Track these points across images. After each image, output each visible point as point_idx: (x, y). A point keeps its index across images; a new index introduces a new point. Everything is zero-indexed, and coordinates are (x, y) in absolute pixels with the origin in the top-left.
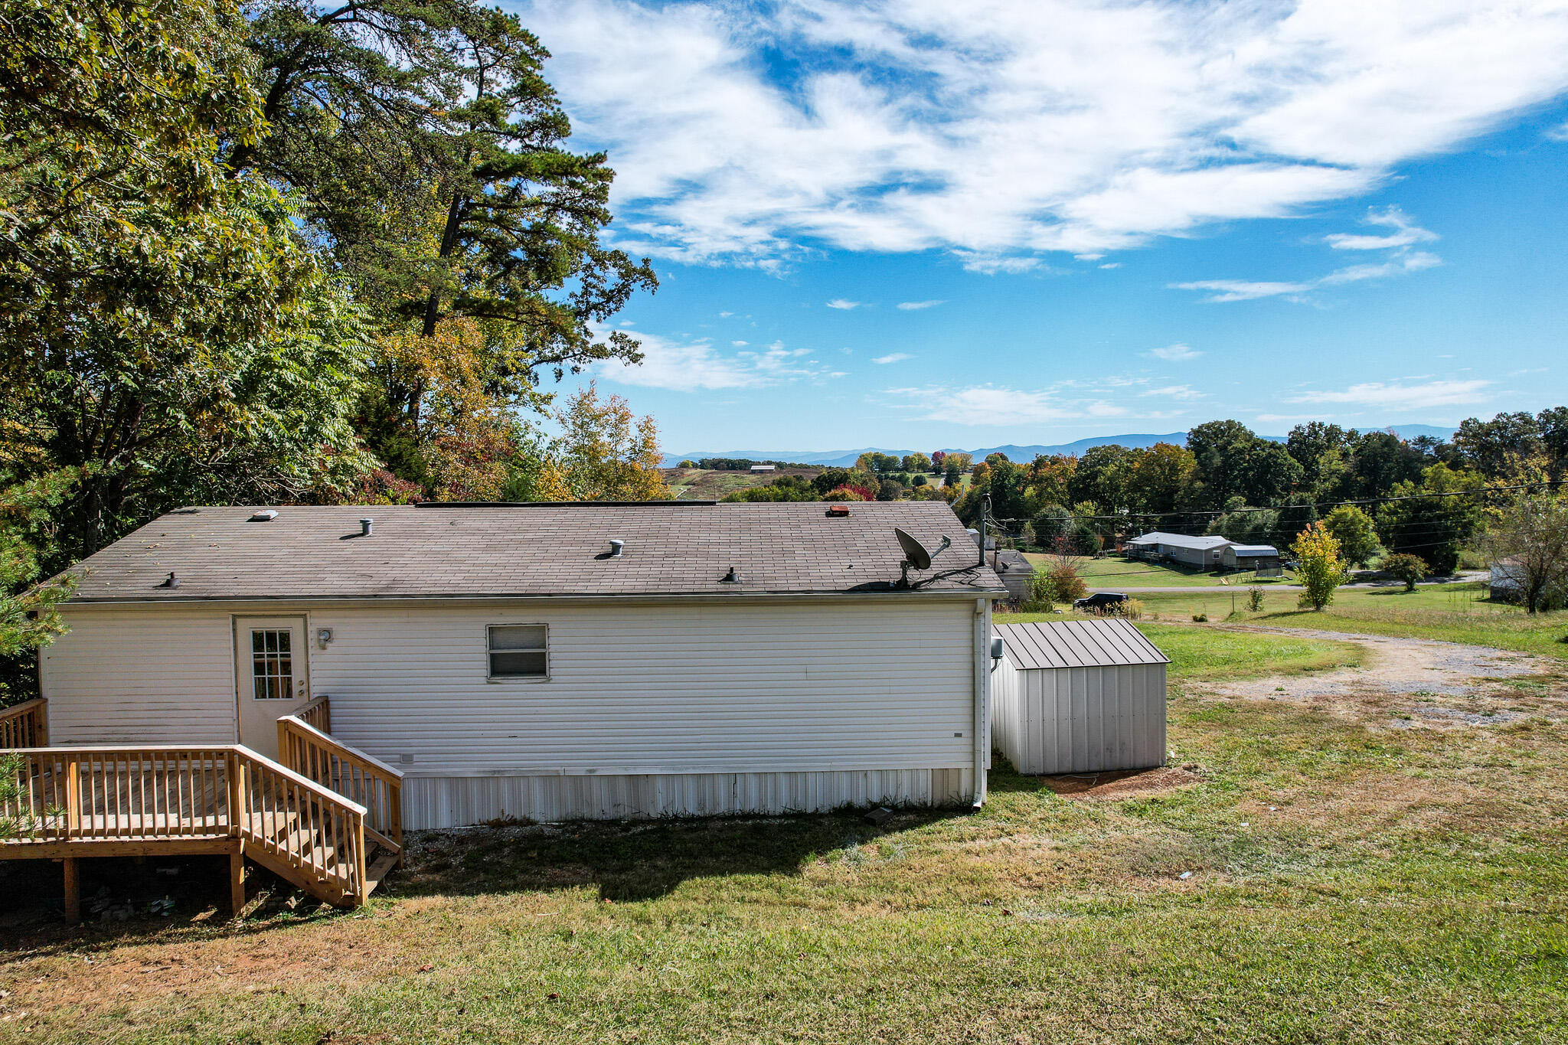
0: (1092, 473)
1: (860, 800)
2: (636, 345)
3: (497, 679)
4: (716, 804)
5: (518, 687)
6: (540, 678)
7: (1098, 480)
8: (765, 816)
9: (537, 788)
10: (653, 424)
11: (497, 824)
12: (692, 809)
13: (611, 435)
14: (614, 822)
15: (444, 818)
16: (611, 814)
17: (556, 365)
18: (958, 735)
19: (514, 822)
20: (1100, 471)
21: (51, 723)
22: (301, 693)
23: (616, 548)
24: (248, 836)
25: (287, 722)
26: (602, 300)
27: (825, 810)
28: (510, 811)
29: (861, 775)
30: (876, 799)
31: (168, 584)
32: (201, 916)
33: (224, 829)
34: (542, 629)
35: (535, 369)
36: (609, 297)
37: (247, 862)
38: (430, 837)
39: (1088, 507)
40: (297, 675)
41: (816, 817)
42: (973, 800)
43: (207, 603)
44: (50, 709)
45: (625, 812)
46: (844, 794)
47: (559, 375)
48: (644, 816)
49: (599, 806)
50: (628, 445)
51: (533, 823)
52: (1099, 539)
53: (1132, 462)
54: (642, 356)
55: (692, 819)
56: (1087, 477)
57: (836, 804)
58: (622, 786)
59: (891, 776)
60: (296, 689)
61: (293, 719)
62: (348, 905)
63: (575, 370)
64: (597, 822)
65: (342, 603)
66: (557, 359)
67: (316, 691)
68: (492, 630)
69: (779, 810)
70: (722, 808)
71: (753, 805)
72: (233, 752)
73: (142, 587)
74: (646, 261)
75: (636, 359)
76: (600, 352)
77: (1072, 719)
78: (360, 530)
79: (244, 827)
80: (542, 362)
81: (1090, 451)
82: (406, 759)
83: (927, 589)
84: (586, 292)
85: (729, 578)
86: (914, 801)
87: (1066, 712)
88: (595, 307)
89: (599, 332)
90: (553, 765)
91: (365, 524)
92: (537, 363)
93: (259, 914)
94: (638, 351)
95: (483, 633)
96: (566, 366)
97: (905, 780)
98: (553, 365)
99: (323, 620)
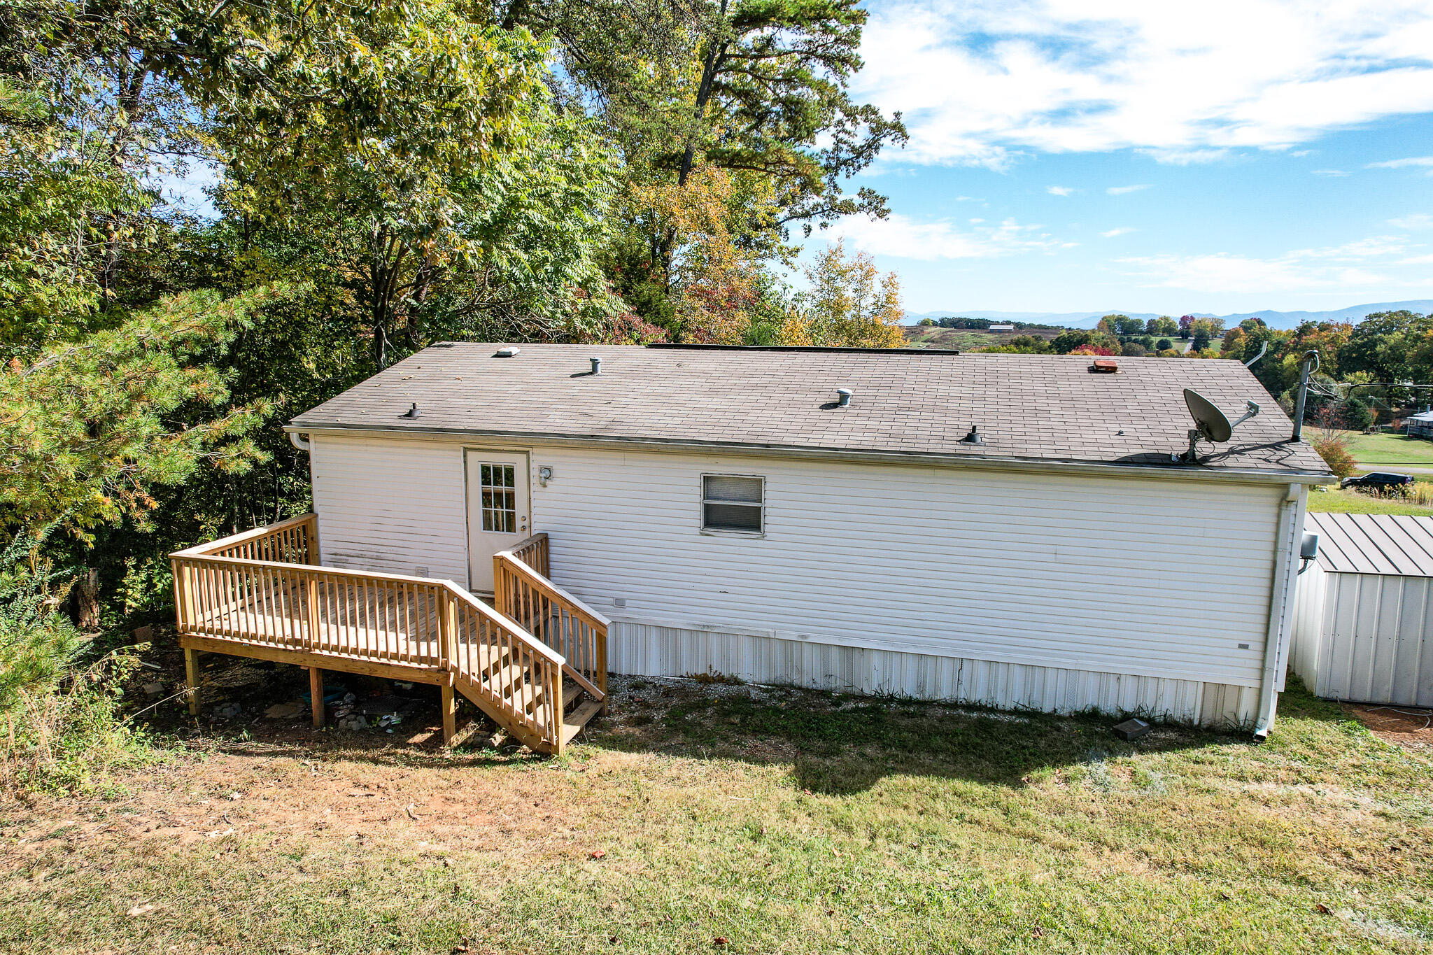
0: (1370, 341)
1: (1108, 706)
2: (884, 200)
3: (710, 531)
4: (937, 687)
5: (731, 541)
6: (755, 534)
7: (1378, 349)
8: (993, 710)
9: (746, 645)
10: (896, 280)
11: (704, 680)
12: (910, 690)
13: (856, 291)
14: (824, 693)
15: (652, 666)
16: (821, 684)
17: (806, 221)
18: (1244, 647)
19: (721, 679)
20: (1381, 340)
21: (321, 537)
22: (524, 528)
23: (844, 397)
24: (456, 670)
25: (502, 558)
26: (851, 155)
27: (1064, 712)
28: (719, 668)
29: (1113, 679)
30: (1129, 707)
31: (410, 415)
32: (419, 738)
33: (433, 661)
34: (758, 482)
35: (786, 224)
36: (858, 152)
37: (457, 695)
38: (639, 684)
39: (1361, 378)
40: (520, 509)
41: (1053, 717)
42: (1255, 725)
43: (442, 434)
44: (320, 523)
45: (837, 685)
46: (1087, 699)
47: (808, 230)
48: (856, 691)
49: (810, 674)
50: (872, 300)
51: (737, 682)
52: (1372, 414)
53: (1425, 330)
54: (888, 211)
55: (909, 702)
56: (1364, 345)
57: (1079, 707)
58: (835, 655)
59: (1151, 685)
60: (519, 524)
61: (508, 555)
62: (545, 752)
63: (824, 225)
64: (807, 690)
65: (561, 440)
66: (807, 215)
67: (537, 528)
68: (707, 479)
69: (1010, 705)
70: (945, 694)
71: (979, 695)
72: (442, 588)
73: (389, 416)
74: (897, 115)
75: (882, 214)
76: (848, 208)
77: (1400, 639)
78: (589, 368)
79: (453, 662)
80: (792, 218)
81: (1370, 317)
82: (619, 603)
83: (1221, 467)
84: (837, 149)
85: (970, 438)
86: (1177, 715)
87: (1392, 628)
88: (845, 162)
89: (849, 187)
90: (764, 627)
91: (595, 363)
92: (788, 219)
93: (467, 746)
94: (885, 207)
95: (698, 482)
96: (815, 222)
97: (1168, 690)
98: (802, 221)
99: (541, 458)
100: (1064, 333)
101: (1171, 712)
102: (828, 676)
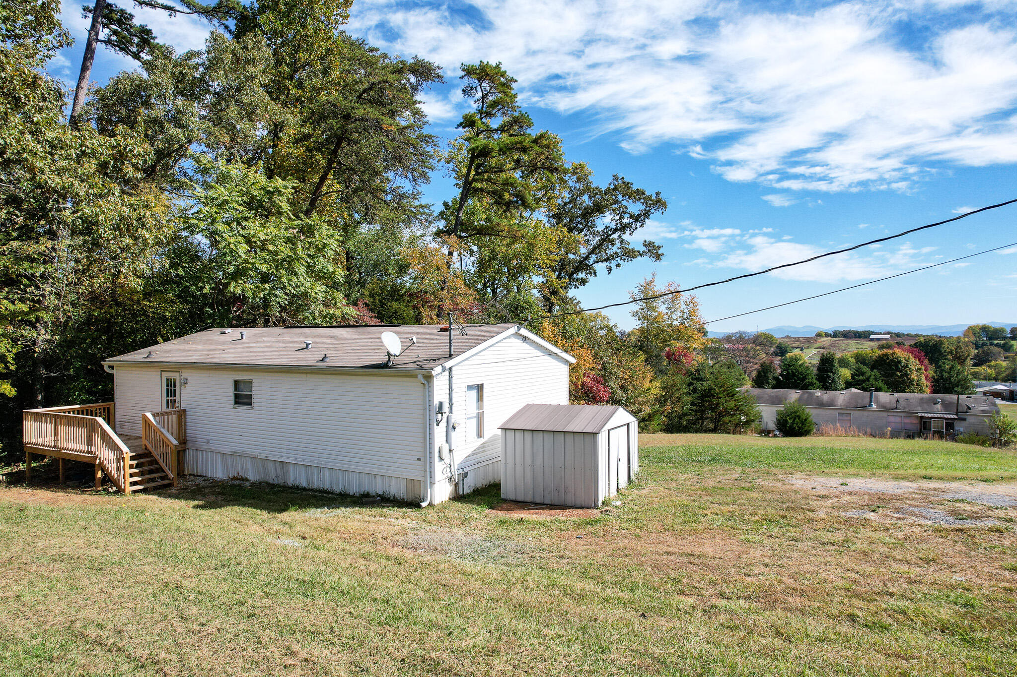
1: (372, 493)
3: (236, 406)
4: (313, 483)
5: (243, 410)
6: (250, 407)
8: (329, 493)
9: (249, 461)
10: (695, 299)
11: (235, 478)
12: (304, 484)
13: (668, 308)
14: (277, 486)
16: (276, 481)
17: (608, 264)
18: (419, 460)
19: (241, 479)
22: (178, 407)
23: (307, 345)
25: (144, 414)
27: (357, 495)
28: (241, 473)
29: (373, 476)
30: (381, 492)
31: (148, 356)
34: (251, 382)
35: (594, 266)
36: (636, 218)
37: (102, 470)
40: (177, 398)
41: (350, 497)
42: (424, 501)
44: (116, 407)
45: (280, 481)
46: (365, 487)
47: (610, 269)
49: (272, 476)
51: (246, 480)
54: (662, 254)
55: (305, 489)
57: (362, 492)
58: (279, 467)
59: (388, 480)
60: (177, 405)
61: (149, 415)
67: (183, 407)
68: (237, 384)
69: (338, 491)
70: (315, 486)
71: (327, 486)
73: (141, 357)
75: (658, 257)
76: (636, 254)
77: (533, 466)
78: (240, 337)
80: (598, 262)
82: (208, 442)
85: (324, 359)
86: (398, 497)
88: (628, 225)
89: (633, 241)
90: (253, 452)
91: (242, 335)
92: (595, 263)
94: (660, 252)
95: (233, 383)
96: (613, 264)
97: (394, 482)
98: (605, 264)
99: (185, 374)
100: (922, 339)
101: (396, 495)
102: (277, 477)
